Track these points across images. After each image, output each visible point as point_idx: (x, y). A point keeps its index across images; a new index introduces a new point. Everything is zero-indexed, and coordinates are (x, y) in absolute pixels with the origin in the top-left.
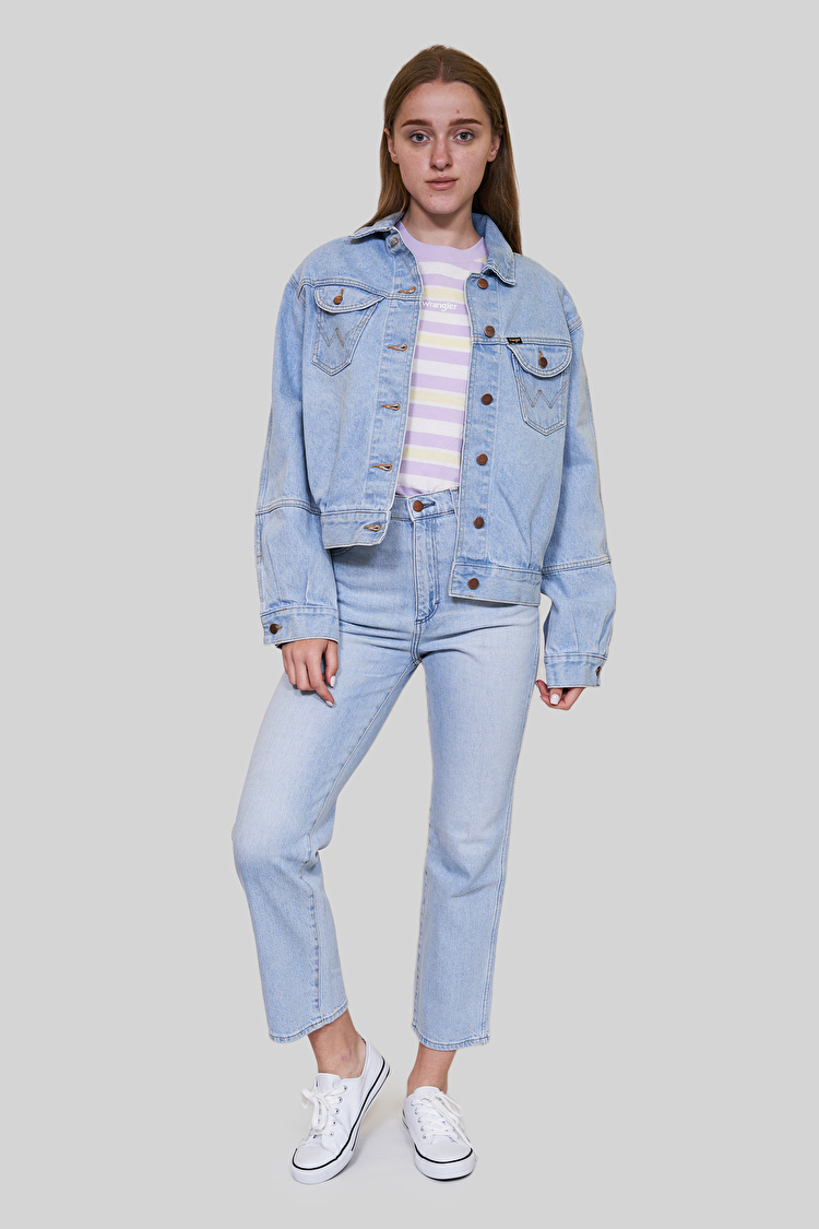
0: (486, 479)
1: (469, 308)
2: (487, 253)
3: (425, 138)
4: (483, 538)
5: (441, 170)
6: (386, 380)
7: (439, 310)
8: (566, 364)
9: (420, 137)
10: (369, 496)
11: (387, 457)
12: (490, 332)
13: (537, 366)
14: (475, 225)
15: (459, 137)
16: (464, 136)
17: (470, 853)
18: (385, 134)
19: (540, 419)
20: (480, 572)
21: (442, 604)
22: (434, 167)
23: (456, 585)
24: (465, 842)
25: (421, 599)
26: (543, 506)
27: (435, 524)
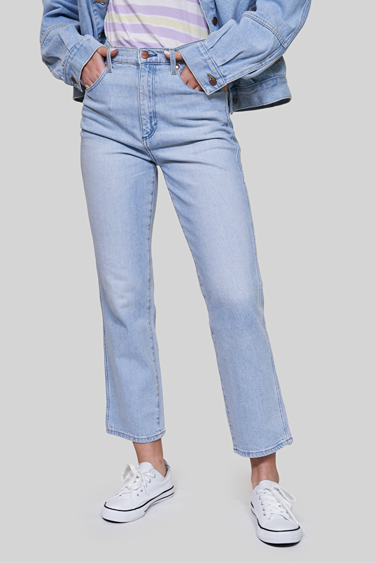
25: (144, 122)
27: (156, 69)
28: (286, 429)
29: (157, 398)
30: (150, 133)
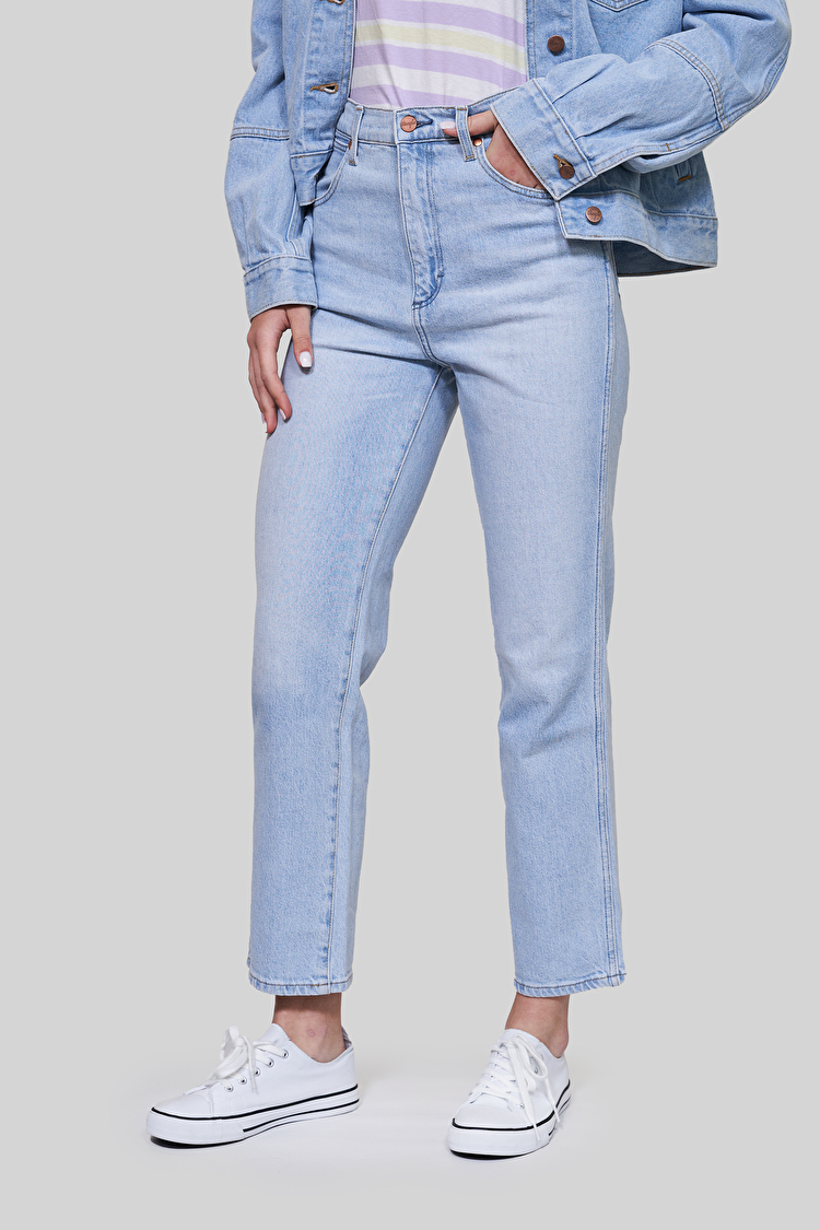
11: (329, 75)
25: (419, 269)
27: (432, 153)
30: (429, 295)
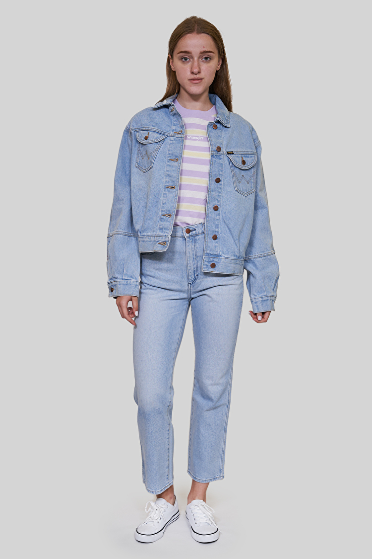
0: (218, 217)
1: (209, 138)
2: (217, 112)
3: (188, 60)
4: (217, 245)
5: (196, 74)
6: (169, 175)
7: (195, 140)
8: (254, 163)
9: (186, 59)
10: (161, 229)
11: (169, 211)
12: (219, 149)
13: (241, 164)
14: (210, 99)
15: (204, 59)
16: (206, 59)
17: (213, 390)
18: (168, 57)
19: (243, 189)
20: (216, 260)
21: (199, 276)
22: (192, 73)
23: (205, 266)
24: (211, 385)
25: (190, 274)
26: (245, 229)
27: (196, 239)
28: (222, 470)
29: (168, 462)
30: (193, 281)
